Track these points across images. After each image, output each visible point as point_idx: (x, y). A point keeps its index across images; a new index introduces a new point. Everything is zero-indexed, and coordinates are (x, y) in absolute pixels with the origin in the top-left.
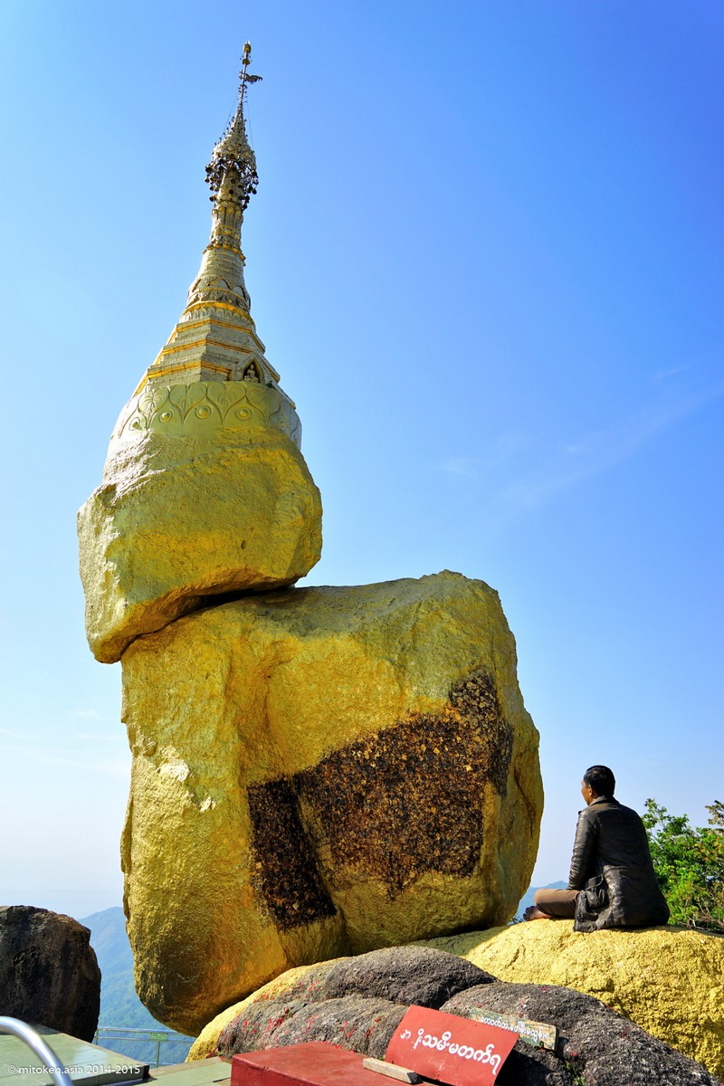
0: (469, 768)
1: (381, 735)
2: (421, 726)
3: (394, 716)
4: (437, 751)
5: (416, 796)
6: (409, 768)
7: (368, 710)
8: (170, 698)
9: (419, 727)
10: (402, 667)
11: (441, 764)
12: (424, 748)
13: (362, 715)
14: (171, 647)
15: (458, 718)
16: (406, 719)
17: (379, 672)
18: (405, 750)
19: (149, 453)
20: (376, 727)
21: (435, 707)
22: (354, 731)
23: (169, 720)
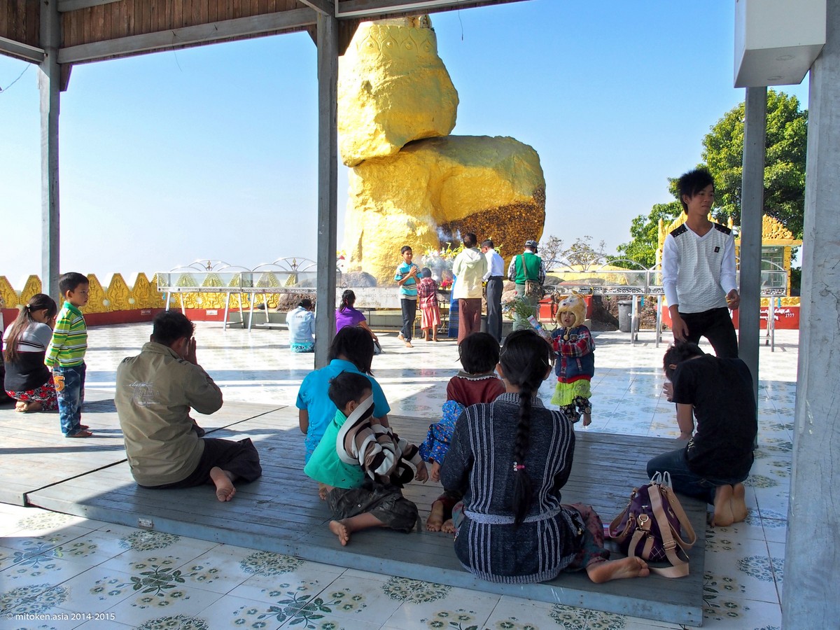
0: (536, 221)
1: (500, 208)
2: (519, 206)
3: (508, 202)
4: (524, 215)
5: (511, 230)
6: (510, 220)
7: (496, 198)
10: (513, 183)
11: (525, 219)
12: (518, 213)
13: (492, 200)
15: (535, 204)
16: (513, 202)
17: (504, 185)
18: (510, 214)
19: (385, 65)
20: (498, 205)
21: (527, 200)
22: (487, 206)
23: (390, 197)
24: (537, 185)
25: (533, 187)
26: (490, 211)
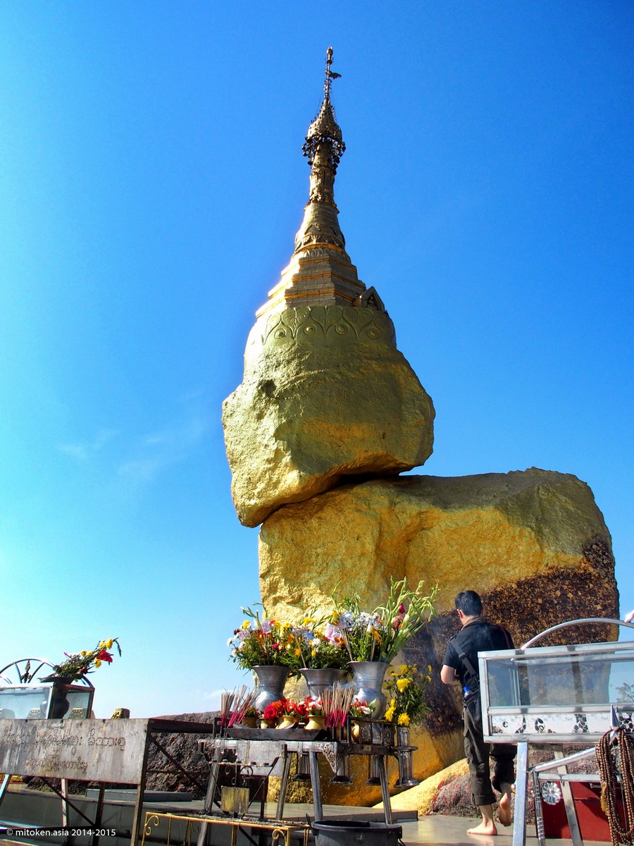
0: (599, 607)
1: (519, 584)
3: (534, 570)
4: (570, 595)
6: (543, 607)
7: (508, 565)
8: (318, 555)
9: (556, 577)
10: (539, 532)
11: (574, 605)
12: (558, 593)
13: (502, 569)
14: (321, 514)
15: (591, 570)
16: (543, 571)
17: (521, 535)
18: (541, 595)
19: (300, 357)
20: (515, 578)
21: (571, 562)
22: (493, 582)
23: (315, 575)
24: (590, 535)
25: (583, 537)
26: (501, 592)
